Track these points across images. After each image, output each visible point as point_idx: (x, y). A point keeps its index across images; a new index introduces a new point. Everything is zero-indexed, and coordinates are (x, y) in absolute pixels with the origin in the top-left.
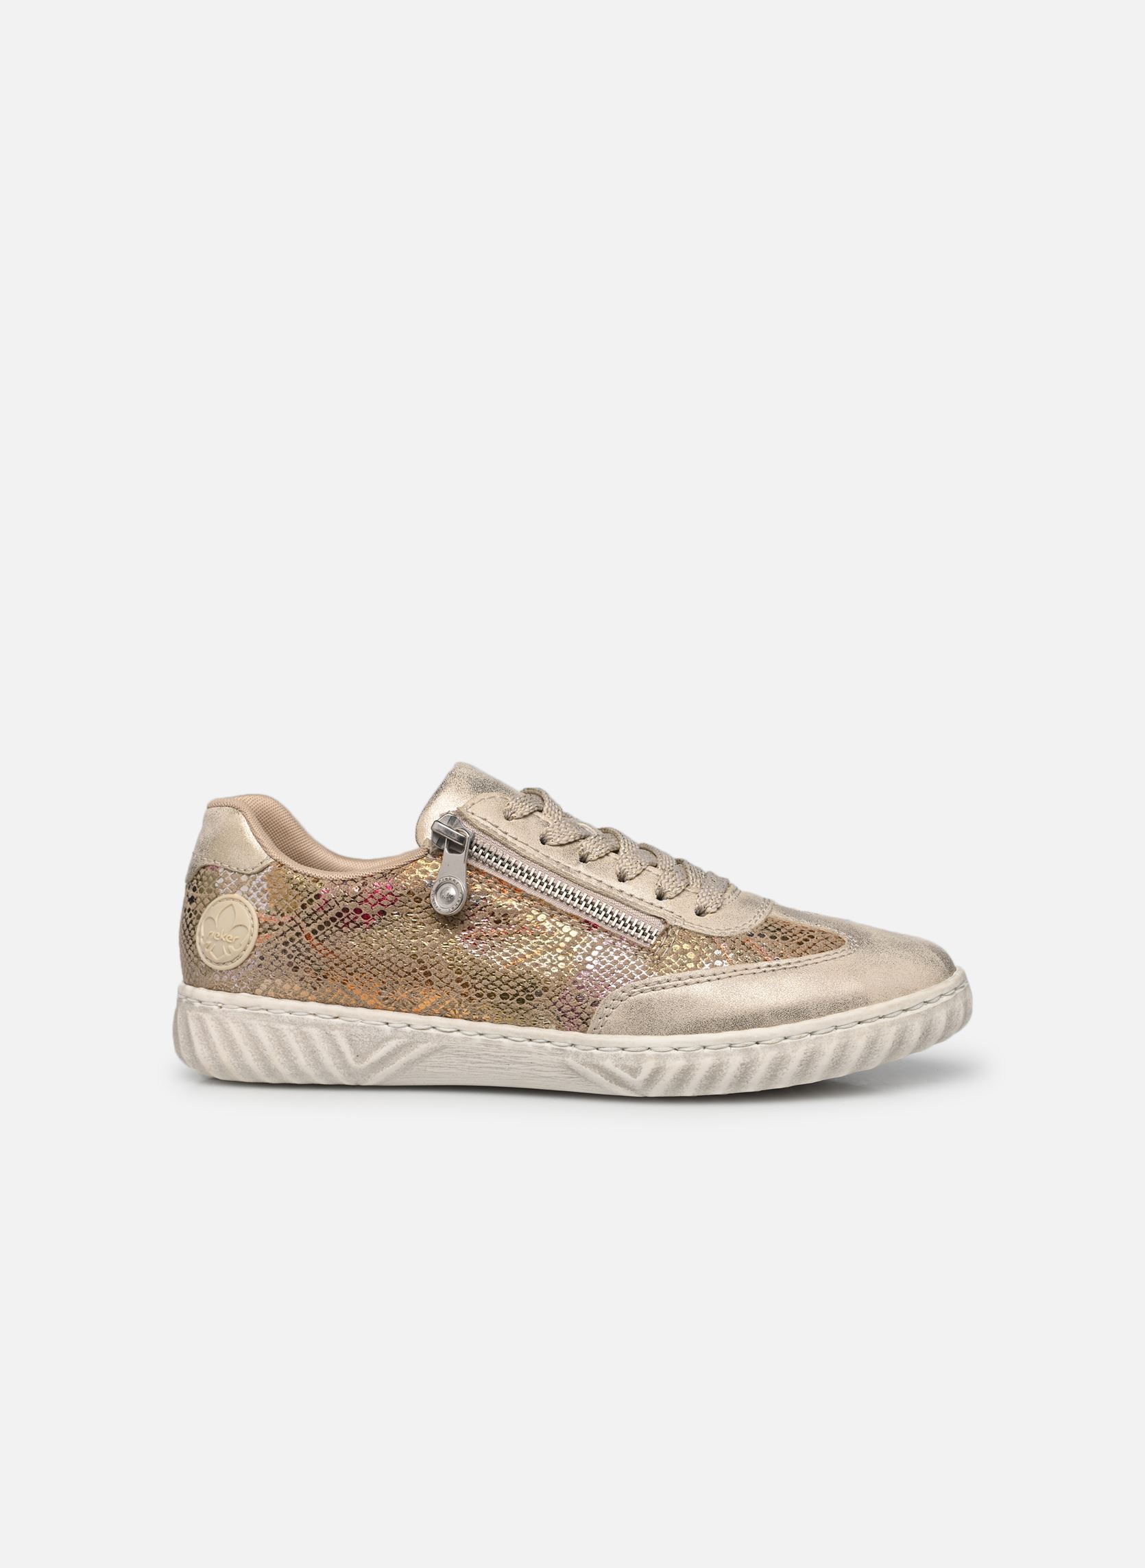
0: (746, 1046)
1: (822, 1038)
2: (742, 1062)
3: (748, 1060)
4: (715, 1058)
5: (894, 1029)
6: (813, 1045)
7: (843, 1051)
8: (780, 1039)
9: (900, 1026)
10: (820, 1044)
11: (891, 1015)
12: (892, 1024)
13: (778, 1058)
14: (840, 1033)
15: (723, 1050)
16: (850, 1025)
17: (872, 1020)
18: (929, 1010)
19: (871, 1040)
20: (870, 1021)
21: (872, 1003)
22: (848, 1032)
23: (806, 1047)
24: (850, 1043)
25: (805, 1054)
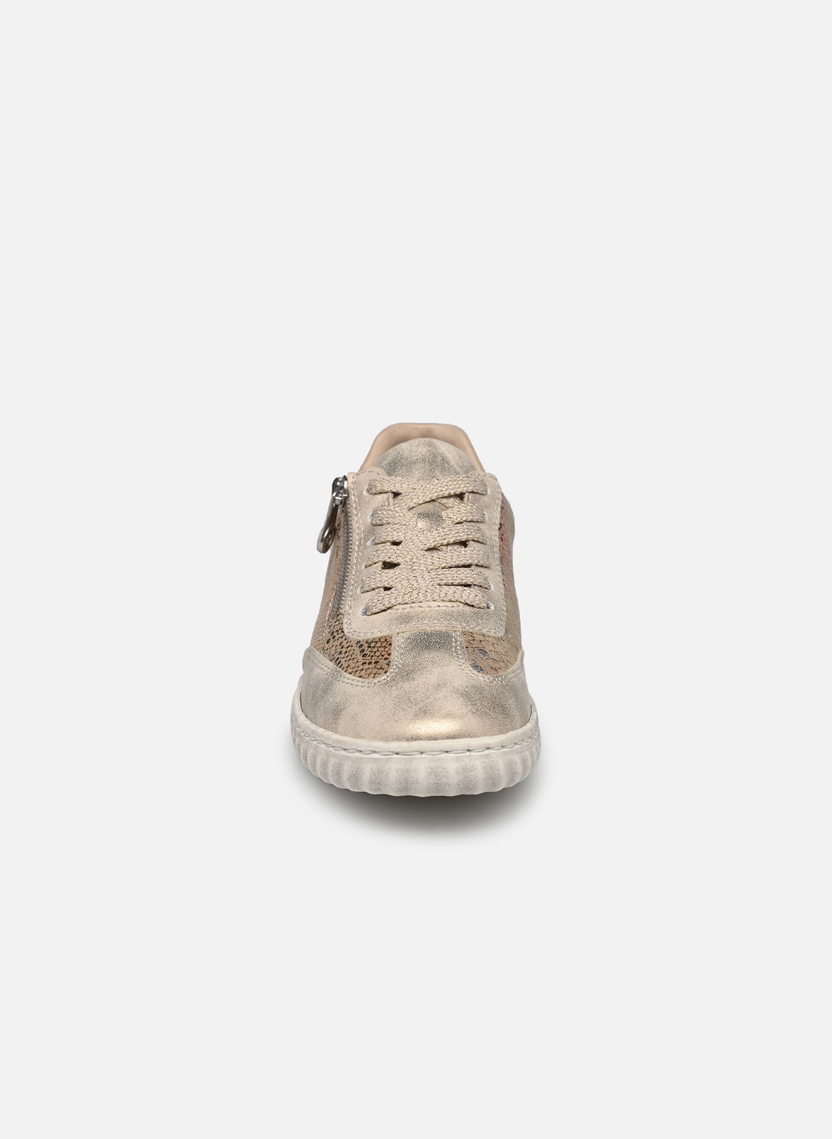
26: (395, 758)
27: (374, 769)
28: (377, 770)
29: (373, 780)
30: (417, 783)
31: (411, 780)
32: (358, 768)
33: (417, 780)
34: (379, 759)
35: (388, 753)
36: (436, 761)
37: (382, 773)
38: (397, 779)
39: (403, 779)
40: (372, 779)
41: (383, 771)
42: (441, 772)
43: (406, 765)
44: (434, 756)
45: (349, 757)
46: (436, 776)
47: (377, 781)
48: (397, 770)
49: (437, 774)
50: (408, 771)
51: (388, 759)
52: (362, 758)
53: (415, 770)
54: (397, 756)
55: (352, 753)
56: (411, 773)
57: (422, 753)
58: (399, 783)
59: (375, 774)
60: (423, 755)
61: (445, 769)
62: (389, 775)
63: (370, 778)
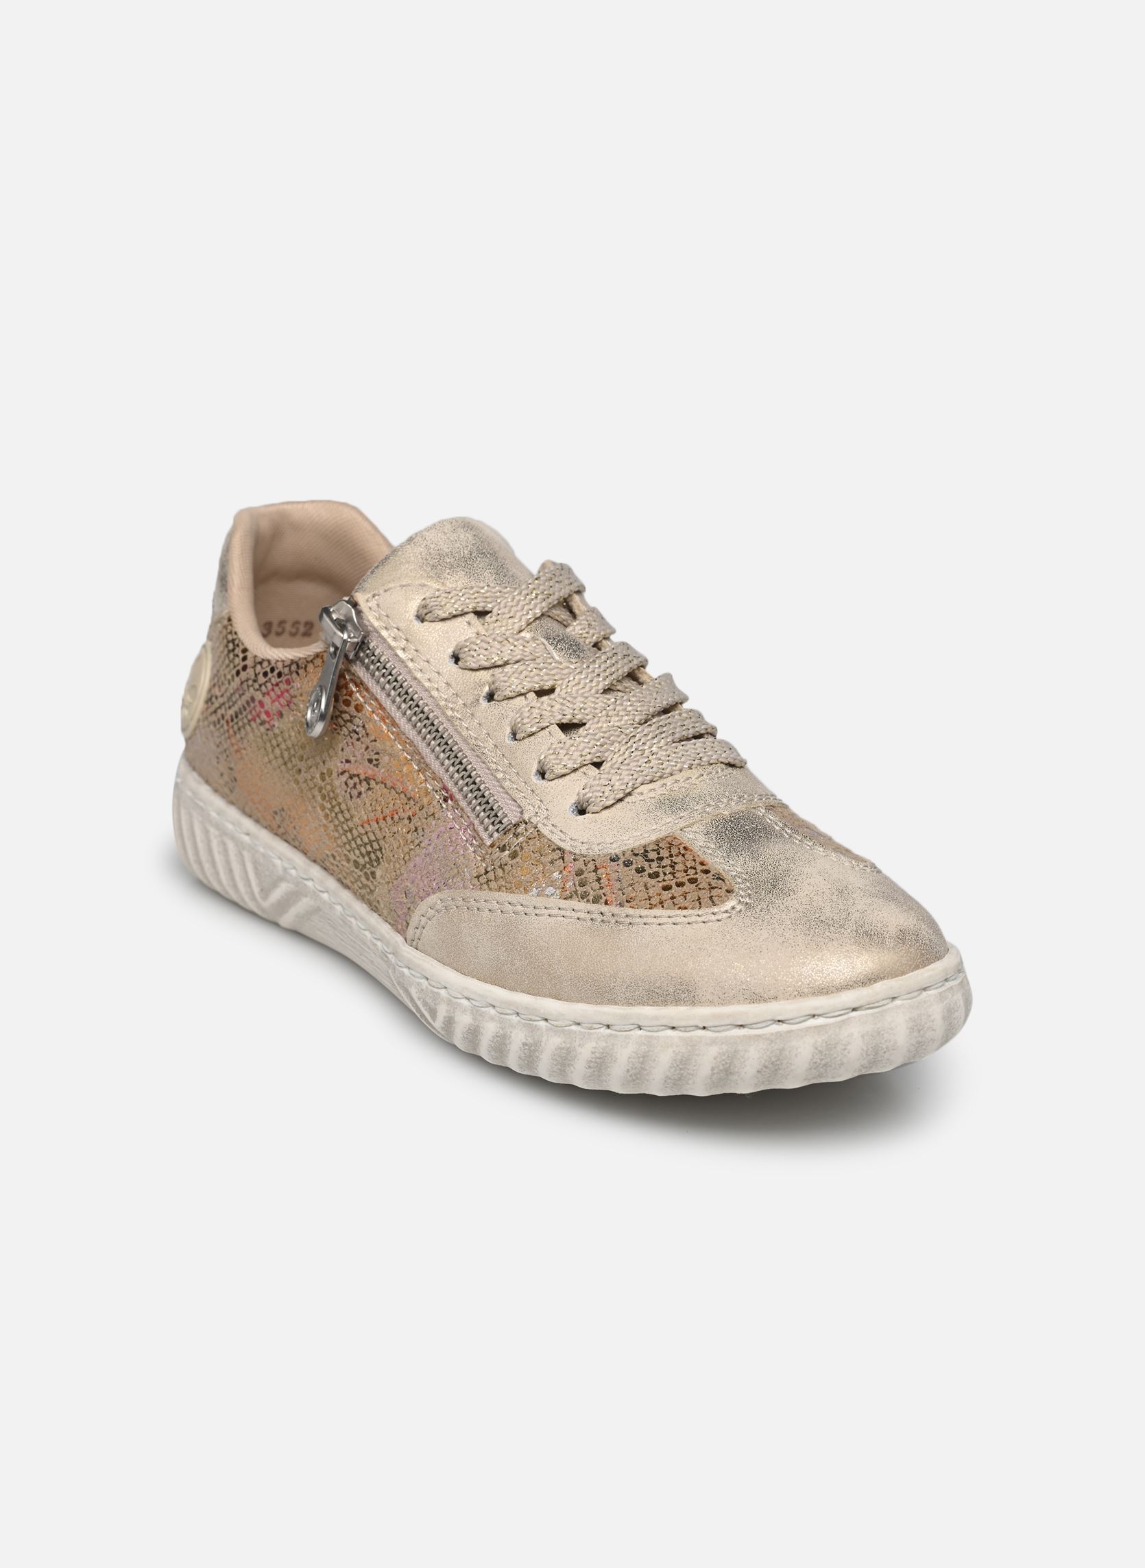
0: (530, 1020)
1: (616, 1036)
2: (524, 1040)
3: (530, 1041)
4: (499, 1025)
5: (714, 1051)
6: (604, 1044)
7: (642, 1063)
8: (571, 1023)
9: (725, 1047)
10: (613, 1045)
11: (716, 1028)
12: (713, 1042)
13: (563, 1049)
14: (641, 1036)
15: (507, 1017)
16: (655, 1029)
17: (686, 1028)
18: (779, 1035)
19: (679, 1057)
20: (683, 1029)
21: (701, 1003)
22: (650, 1037)
23: (594, 1044)
24: (651, 1053)
25: (593, 1053)
26: (855, 1017)
27: (818, 1044)
28: (824, 1045)
29: (815, 1063)
30: (893, 1050)
31: (884, 1046)
32: (782, 1050)
33: (896, 1043)
34: (827, 1025)
35: (842, 1012)
36: (918, 1006)
37: (835, 1047)
38: (863, 1050)
39: (872, 1047)
40: (815, 1060)
41: (837, 1044)
42: (926, 1023)
43: (876, 1024)
44: (915, 1000)
45: (759, 1036)
46: (919, 1031)
47: (823, 1062)
48: (863, 1036)
49: (920, 1028)
50: (879, 1033)
51: (843, 1021)
52: (790, 1032)
53: (892, 1029)
54: (854, 1014)
55: (762, 1028)
56: (885, 1035)
57: (894, 998)
58: (865, 1056)
59: (821, 1052)
60: (897, 1002)
61: (930, 1016)
62: (849, 1047)
63: (812, 1060)
